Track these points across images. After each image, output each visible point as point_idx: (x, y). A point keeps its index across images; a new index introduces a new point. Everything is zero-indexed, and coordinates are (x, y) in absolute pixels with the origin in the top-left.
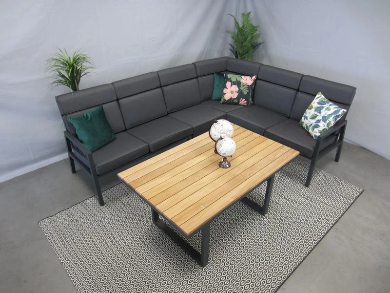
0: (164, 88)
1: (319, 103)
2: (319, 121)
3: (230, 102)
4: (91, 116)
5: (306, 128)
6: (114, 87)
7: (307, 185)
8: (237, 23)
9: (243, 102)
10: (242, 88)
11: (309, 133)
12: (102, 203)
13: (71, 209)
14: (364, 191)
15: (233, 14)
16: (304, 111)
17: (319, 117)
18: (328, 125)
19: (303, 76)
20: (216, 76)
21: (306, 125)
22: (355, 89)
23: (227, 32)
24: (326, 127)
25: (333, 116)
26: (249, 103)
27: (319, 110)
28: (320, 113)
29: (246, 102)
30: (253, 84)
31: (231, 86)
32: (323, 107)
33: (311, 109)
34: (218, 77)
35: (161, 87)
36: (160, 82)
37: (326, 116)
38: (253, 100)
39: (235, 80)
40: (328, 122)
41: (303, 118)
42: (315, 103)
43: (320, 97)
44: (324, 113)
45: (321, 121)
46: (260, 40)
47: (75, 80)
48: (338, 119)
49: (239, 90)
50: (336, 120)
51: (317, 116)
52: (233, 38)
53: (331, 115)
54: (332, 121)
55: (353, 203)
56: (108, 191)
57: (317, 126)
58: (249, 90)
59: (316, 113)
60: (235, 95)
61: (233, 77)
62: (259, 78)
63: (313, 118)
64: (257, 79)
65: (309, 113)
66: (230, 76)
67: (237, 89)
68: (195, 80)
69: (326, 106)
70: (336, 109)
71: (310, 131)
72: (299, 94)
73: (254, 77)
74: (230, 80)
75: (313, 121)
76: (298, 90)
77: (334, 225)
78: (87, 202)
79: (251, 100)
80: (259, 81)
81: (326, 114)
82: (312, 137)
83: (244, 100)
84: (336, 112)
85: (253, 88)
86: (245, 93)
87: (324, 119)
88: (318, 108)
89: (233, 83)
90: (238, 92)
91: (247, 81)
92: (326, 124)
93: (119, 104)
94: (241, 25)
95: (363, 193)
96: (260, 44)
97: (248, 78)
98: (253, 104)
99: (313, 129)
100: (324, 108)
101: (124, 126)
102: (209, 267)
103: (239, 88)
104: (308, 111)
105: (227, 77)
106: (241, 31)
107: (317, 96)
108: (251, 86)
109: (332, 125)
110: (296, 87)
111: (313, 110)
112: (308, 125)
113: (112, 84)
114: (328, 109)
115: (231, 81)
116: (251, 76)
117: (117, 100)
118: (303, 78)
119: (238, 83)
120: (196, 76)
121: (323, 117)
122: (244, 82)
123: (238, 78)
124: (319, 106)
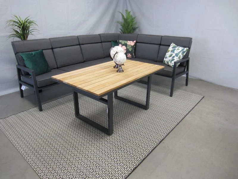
0: (82, 46)
1: (172, 48)
2: (174, 57)
4: (34, 54)
5: (167, 64)
6: (50, 41)
7: (171, 96)
8: (123, 16)
10: (128, 47)
11: (169, 66)
12: (41, 110)
13: (19, 114)
14: (204, 97)
15: (121, 11)
16: (165, 54)
17: (174, 55)
18: (179, 58)
19: (162, 36)
20: (112, 43)
21: (167, 61)
22: (191, 39)
23: (118, 22)
24: (178, 59)
25: (181, 52)
26: (133, 56)
27: (173, 51)
28: (174, 52)
29: (131, 55)
30: (134, 45)
31: (122, 46)
32: (175, 49)
33: (168, 52)
34: (114, 43)
35: (79, 45)
36: (79, 42)
37: (177, 53)
38: (135, 55)
39: (124, 43)
40: (179, 56)
41: (165, 58)
42: (170, 49)
43: (173, 45)
44: (176, 52)
45: (175, 57)
46: (136, 26)
47: (25, 35)
48: (184, 54)
49: (127, 48)
50: (183, 54)
51: (172, 55)
52: (121, 25)
53: (180, 52)
54: (181, 56)
55: (199, 102)
56: (45, 105)
57: (173, 60)
58: (132, 48)
59: (172, 53)
60: (125, 52)
61: (123, 42)
62: (137, 41)
63: (170, 56)
64: (137, 42)
65: (168, 54)
66: (120, 41)
67: (125, 48)
68: (100, 44)
69: (177, 48)
70: (182, 48)
71: (170, 63)
72: (161, 47)
73: (135, 41)
74: (121, 43)
75: (171, 58)
76: (160, 45)
77: (190, 112)
78: (30, 110)
79: (134, 54)
80: (137, 44)
82: (171, 67)
83: (130, 54)
84: (182, 50)
85: (135, 47)
86: (130, 50)
87: (177, 55)
88: (172, 50)
89: (123, 45)
90: (126, 50)
91: (131, 43)
92: (178, 58)
93: (53, 51)
94: (125, 17)
95: (204, 98)
96: (137, 28)
97: (131, 42)
98: (135, 57)
99: (171, 62)
101: (56, 66)
102: (114, 136)
103: (126, 48)
104: (167, 54)
105: (119, 42)
106: (125, 20)
107: (171, 45)
108: (134, 46)
109: (182, 58)
110: (159, 43)
111: (170, 52)
112: (168, 61)
113: (49, 39)
114: (178, 49)
115: (121, 44)
116: (133, 41)
117: (52, 49)
118: (163, 37)
119: (126, 45)
120: (101, 41)
121: (176, 54)
122: (129, 44)
123: (126, 42)
124: (173, 49)
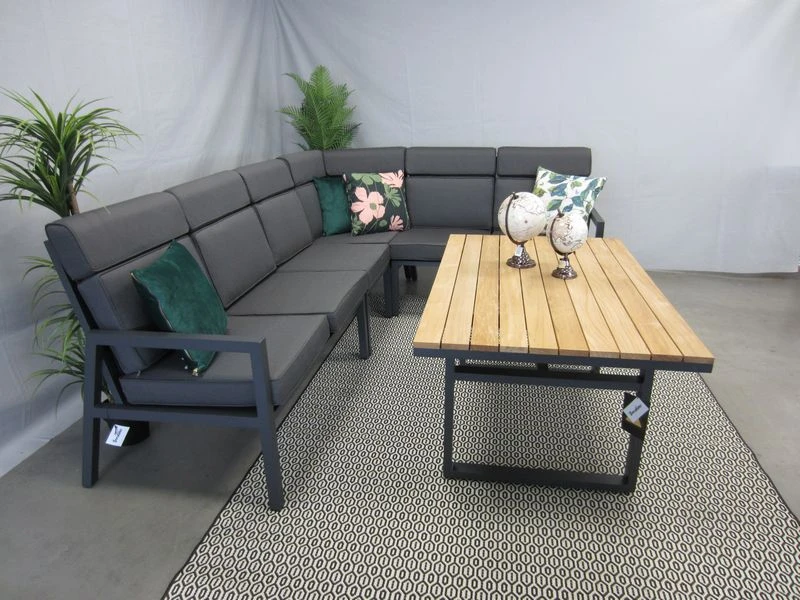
0: (259, 206)
1: (551, 182)
2: (568, 208)
3: (374, 228)
6: (178, 199)
9: (396, 222)
10: (389, 196)
17: (567, 202)
18: (587, 210)
19: (496, 150)
24: (586, 213)
25: (591, 192)
27: (558, 191)
28: (564, 194)
29: (401, 221)
30: (403, 185)
31: (368, 194)
32: (565, 185)
33: (541, 195)
35: (252, 204)
36: (250, 195)
37: (579, 195)
39: (370, 182)
40: (585, 204)
42: (544, 185)
43: (545, 173)
44: (571, 192)
45: (574, 207)
49: (385, 199)
51: (560, 202)
53: (587, 191)
54: (592, 201)
58: (401, 197)
59: (556, 197)
60: (381, 212)
61: (368, 179)
62: (408, 172)
63: (553, 207)
64: (407, 175)
66: (356, 176)
67: (381, 199)
69: (567, 182)
72: (501, 181)
73: (401, 173)
74: (360, 183)
76: (496, 176)
79: (407, 216)
80: (410, 180)
81: (577, 192)
83: (398, 217)
84: (591, 185)
85: (405, 191)
86: (397, 202)
87: (577, 201)
88: (555, 189)
89: (370, 189)
90: (383, 205)
91: (394, 180)
92: (584, 209)
96: (355, 127)
97: (392, 175)
98: (412, 226)
100: (569, 186)
103: (384, 197)
105: (351, 180)
107: (540, 174)
108: (402, 188)
110: (491, 170)
111: (547, 195)
113: (168, 191)
114: (575, 185)
115: (364, 186)
116: (395, 171)
119: (379, 187)
120: (292, 185)
121: (573, 199)
122: (389, 183)
123: (375, 177)
124: (556, 185)
